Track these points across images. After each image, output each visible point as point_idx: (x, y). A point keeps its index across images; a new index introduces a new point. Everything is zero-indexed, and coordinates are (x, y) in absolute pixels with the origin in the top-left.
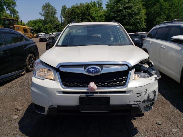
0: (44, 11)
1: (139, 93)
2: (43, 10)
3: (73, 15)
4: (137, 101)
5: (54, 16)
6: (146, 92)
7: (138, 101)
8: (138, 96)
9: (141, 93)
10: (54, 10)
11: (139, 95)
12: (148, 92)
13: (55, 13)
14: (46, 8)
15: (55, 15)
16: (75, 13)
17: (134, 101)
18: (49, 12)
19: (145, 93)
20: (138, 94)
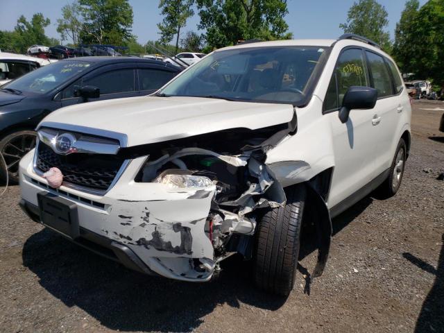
0: (352, 20)
1: (126, 217)
2: (350, 17)
3: (422, 24)
4: (121, 236)
5: (377, 31)
6: (148, 221)
7: (125, 237)
8: (122, 224)
9: (130, 218)
10: (380, 14)
11: (125, 221)
12: (152, 220)
13: (383, 22)
14: (361, 11)
15: (381, 26)
16: (430, 19)
17: (116, 233)
18: (366, 22)
19: (142, 221)
20: (121, 216)
